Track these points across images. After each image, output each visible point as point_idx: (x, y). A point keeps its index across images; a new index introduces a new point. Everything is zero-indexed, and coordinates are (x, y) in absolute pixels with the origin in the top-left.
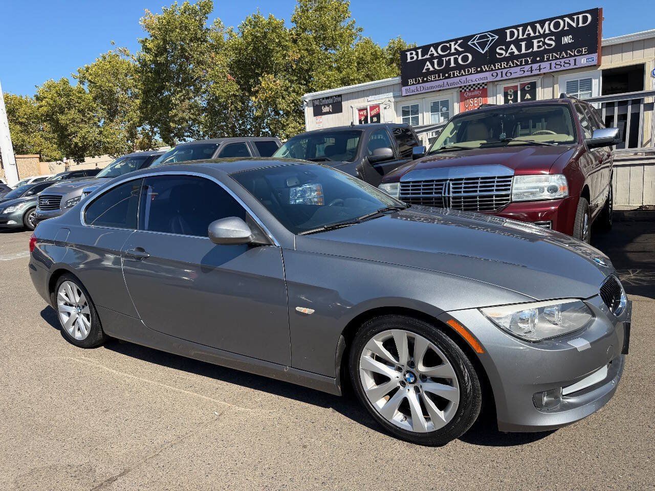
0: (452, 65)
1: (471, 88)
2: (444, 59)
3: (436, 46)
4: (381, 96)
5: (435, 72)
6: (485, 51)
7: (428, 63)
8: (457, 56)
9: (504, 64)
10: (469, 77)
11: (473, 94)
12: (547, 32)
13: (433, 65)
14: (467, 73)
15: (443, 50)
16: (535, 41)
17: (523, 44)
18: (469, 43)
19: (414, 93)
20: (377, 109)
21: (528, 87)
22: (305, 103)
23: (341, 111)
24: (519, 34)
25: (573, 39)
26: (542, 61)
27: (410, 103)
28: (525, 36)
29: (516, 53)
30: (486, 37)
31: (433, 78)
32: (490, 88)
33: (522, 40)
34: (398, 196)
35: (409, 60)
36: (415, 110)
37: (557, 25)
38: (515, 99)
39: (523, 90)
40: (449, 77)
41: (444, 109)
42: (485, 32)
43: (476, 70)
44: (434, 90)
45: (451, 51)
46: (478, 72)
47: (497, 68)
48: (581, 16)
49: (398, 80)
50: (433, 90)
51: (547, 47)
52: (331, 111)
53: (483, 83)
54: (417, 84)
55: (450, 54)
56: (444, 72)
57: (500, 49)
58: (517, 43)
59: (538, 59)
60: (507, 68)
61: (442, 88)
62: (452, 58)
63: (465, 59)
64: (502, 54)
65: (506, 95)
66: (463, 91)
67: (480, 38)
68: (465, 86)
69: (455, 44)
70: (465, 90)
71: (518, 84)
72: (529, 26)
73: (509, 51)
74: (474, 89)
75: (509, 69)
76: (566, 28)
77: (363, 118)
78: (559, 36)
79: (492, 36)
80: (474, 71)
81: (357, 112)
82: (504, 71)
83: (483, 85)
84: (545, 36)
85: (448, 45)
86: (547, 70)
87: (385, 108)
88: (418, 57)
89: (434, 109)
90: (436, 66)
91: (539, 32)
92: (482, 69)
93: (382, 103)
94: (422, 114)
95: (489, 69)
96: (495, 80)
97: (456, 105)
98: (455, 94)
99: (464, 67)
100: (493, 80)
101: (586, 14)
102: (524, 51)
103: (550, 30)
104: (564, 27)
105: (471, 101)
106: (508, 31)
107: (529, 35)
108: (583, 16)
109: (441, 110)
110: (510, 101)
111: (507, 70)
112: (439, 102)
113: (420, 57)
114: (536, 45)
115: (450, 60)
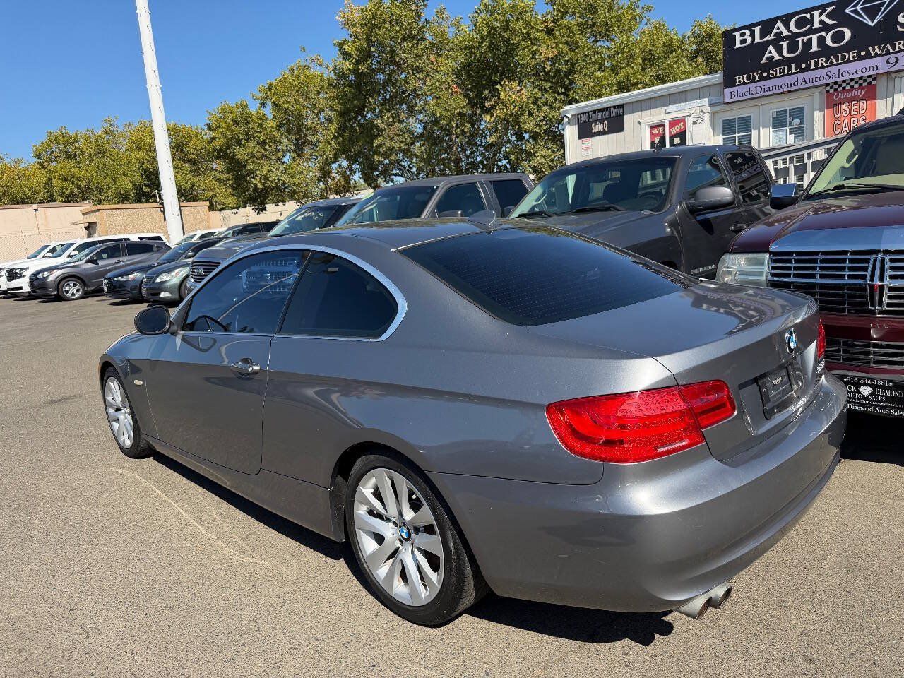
0: (815, 48)
1: (847, 85)
2: (800, 39)
3: (786, 19)
4: (689, 104)
5: (784, 61)
6: (876, 21)
7: (771, 48)
8: (824, 34)
10: (844, 68)
11: (849, 95)
13: (779, 50)
14: (840, 61)
15: (798, 25)
18: (847, 11)
19: (744, 98)
20: (681, 124)
22: (566, 120)
23: (622, 129)
27: (737, 113)
31: (778, 71)
32: (881, 85)
34: (764, 278)
35: (738, 45)
36: (746, 124)
40: (808, 69)
41: (797, 121)
43: (859, 54)
44: (781, 90)
45: (813, 25)
46: (860, 58)
47: (897, 49)
49: (718, 77)
50: (778, 91)
52: (606, 129)
53: (869, 76)
54: (751, 82)
55: (811, 32)
56: (798, 61)
61: (793, 88)
62: (815, 37)
63: (838, 37)
66: (832, 91)
68: (836, 83)
69: (821, 14)
70: (836, 90)
74: (852, 87)
77: (657, 140)
80: (854, 57)
81: (648, 129)
83: (869, 80)
85: (808, 16)
87: (695, 123)
88: (753, 39)
89: (779, 121)
90: (785, 52)
92: (868, 52)
93: (690, 116)
94: (757, 131)
95: (882, 51)
96: (893, 69)
97: (818, 116)
98: (817, 97)
99: (834, 52)
100: (889, 70)
105: (846, 109)
109: (791, 124)
112: (786, 111)
113: (757, 39)
115: (810, 40)
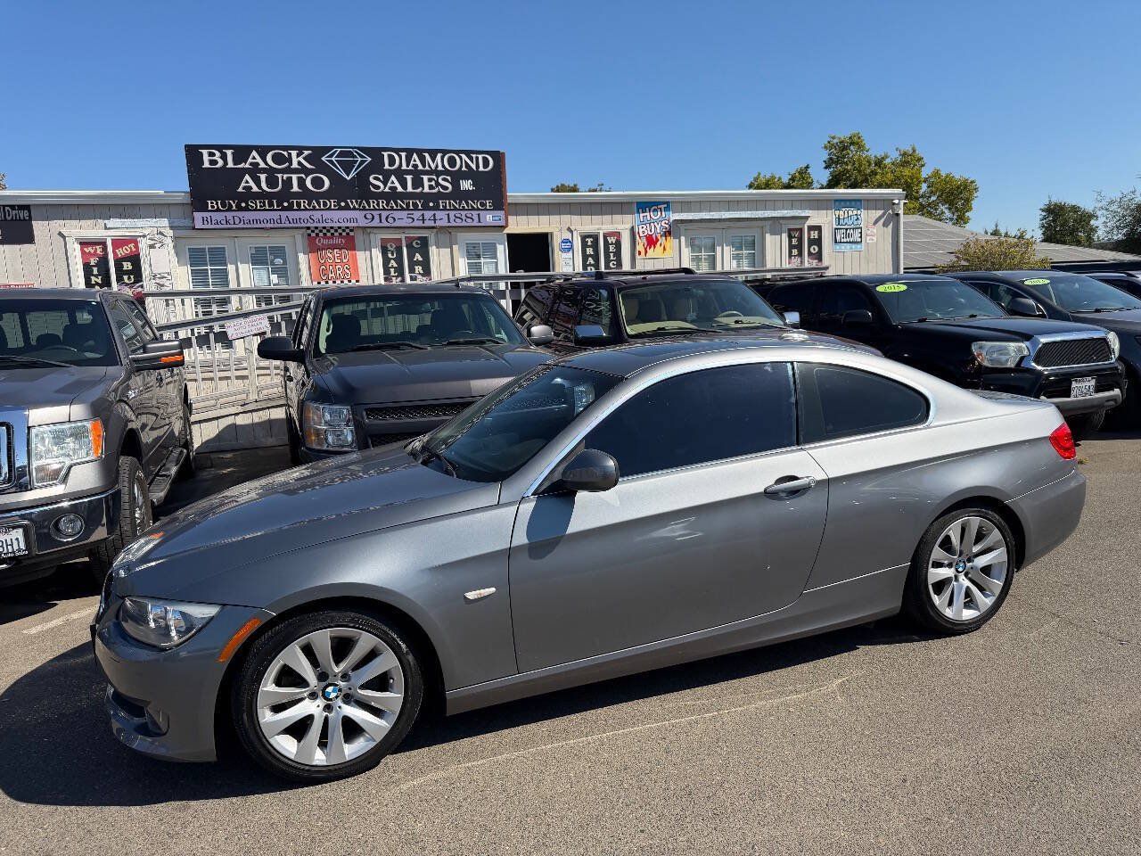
0: (295, 188)
1: (329, 232)
2: (279, 176)
3: (263, 151)
4: (139, 222)
5: (262, 195)
6: (350, 177)
7: (247, 177)
8: (303, 176)
9: (383, 203)
10: (327, 214)
11: (331, 242)
12: (440, 168)
13: (258, 182)
14: (322, 207)
15: (274, 158)
16: (425, 178)
17: (409, 178)
18: (323, 159)
19: (220, 226)
20: (132, 245)
21: (417, 243)
23: (30, 240)
24: (401, 161)
25: (473, 185)
26: (436, 208)
27: (206, 243)
28: (410, 168)
29: (400, 189)
30: (350, 154)
31: (258, 204)
32: (359, 238)
33: (408, 172)
35: (206, 165)
36: (219, 257)
37: (452, 162)
38: (399, 260)
39: (409, 246)
40: (290, 208)
41: (279, 261)
42: (350, 148)
43: (339, 204)
44: (263, 226)
45: (291, 165)
46: (341, 208)
47: (372, 207)
48: (480, 157)
50: (259, 226)
51: (441, 190)
53: (348, 227)
54: (227, 211)
55: (289, 170)
56: (279, 197)
57: (376, 178)
58: (400, 174)
59: (431, 204)
60: (387, 210)
61: (276, 225)
62: (294, 177)
63: (318, 183)
64: (378, 187)
65: (384, 251)
66: (313, 235)
67: (342, 154)
68: (318, 228)
69: (298, 156)
70: (317, 235)
71: (403, 236)
72: (415, 154)
73: (389, 185)
74: (332, 234)
75: (391, 212)
76: (464, 169)
77: (93, 262)
78: (457, 177)
79: (361, 156)
80: (335, 206)
81: (78, 247)
82: (384, 214)
83: (348, 231)
84: (438, 173)
85: (285, 153)
86: (444, 223)
87: (152, 247)
88: (226, 163)
89: (258, 258)
90: (264, 185)
91: (430, 166)
92: (347, 203)
93: (144, 236)
94: (233, 267)
95: (360, 206)
96: (370, 225)
97: (302, 257)
98: (299, 238)
99: (317, 197)
100: (367, 225)
101: (487, 156)
102: (410, 189)
103: (443, 166)
104: (461, 166)
105: (329, 254)
106: (386, 154)
107: (415, 166)
108: (484, 158)
109: (272, 263)
110: (392, 261)
111: (388, 213)
112: (266, 248)
113: (230, 165)
114: (426, 184)
115: (290, 179)
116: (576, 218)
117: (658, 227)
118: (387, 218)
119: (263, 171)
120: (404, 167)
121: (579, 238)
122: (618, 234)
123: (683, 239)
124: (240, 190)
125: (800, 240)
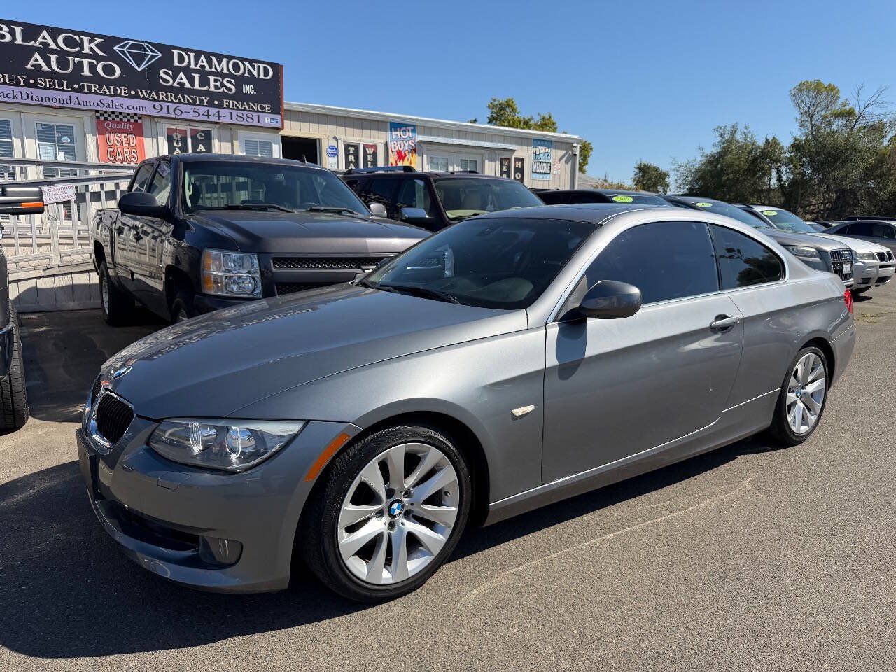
0: (86, 72)
1: (118, 117)
2: (71, 59)
3: (54, 33)
5: (51, 75)
6: (141, 69)
7: (37, 55)
8: (95, 62)
9: (171, 96)
10: (117, 100)
11: (119, 126)
12: (225, 71)
13: (48, 62)
14: (113, 93)
15: (66, 41)
16: (212, 78)
17: (197, 77)
18: (115, 48)
19: (7, 100)
21: (201, 136)
24: (190, 60)
25: (255, 90)
26: (220, 105)
28: (198, 67)
29: (188, 86)
30: (140, 47)
31: (47, 83)
32: (146, 124)
33: (196, 71)
36: (4, 129)
37: (236, 67)
38: (184, 148)
39: (194, 138)
40: (81, 90)
41: (66, 140)
42: (141, 42)
43: (129, 92)
44: (52, 104)
45: (83, 50)
46: (131, 96)
47: (161, 99)
48: (262, 66)
50: (48, 104)
51: (226, 91)
53: (136, 115)
54: (14, 85)
55: (81, 55)
56: (70, 79)
57: (165, 73)
58: (188, 72)
59: (216, 102)
60: (175, 102)
61: (66, 105)
62: (86, 62)
63: (109, 70)
64: (168, 82)
65: (170, 140)
66: (102, 118)
67: (132, 47)
68: (105, 112)
69: (90, 42)
70: (106, 119)
71: (188, 129)
72: (203, 56)
73: (178, 80)
74: (121, 120)
75: (178, 105)
76: (247, 75)
78: (240, 81)
79: (152, 51)
80: (125, 93)
82: (172, 106)
83: (136, 118)
84: (224, 76)
85: (77, 38)
86: (227, 120)
88: (14, 38)
89: (45, 135)
90: (54, 66)
91: (216, 68)
92: (137, 92)
94: (19, 140)
95: (149, 96)
96: (158, 114)
97: (91, 139)
98: (88, 120)
99: (109, 83)
100: (155, 114)
101: (269, 67)
102: (197, 86)
103: (228, 70)
104: (244, 72)
105: (118, 138)
106: (176, 53)
107: (203, 67)
108: (264, 67)
109: (59, 141)
110: (177, 150)
111: (176, 105)
112: (53, 125)
113: (19, 41)
114: (212, 83)
115: (81, 63)
116: (341, 129)
117: (407, 145)
118: (175, 110)
119: (54, 52)
120: (192, 66)
121: (343, 146)
122: (375, 147)
123: (425, 156)
124: (29, 66)
125: (509, 167)
